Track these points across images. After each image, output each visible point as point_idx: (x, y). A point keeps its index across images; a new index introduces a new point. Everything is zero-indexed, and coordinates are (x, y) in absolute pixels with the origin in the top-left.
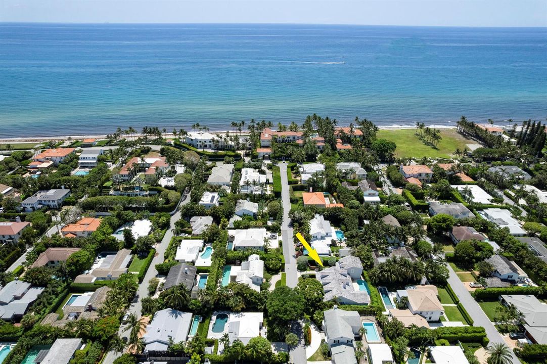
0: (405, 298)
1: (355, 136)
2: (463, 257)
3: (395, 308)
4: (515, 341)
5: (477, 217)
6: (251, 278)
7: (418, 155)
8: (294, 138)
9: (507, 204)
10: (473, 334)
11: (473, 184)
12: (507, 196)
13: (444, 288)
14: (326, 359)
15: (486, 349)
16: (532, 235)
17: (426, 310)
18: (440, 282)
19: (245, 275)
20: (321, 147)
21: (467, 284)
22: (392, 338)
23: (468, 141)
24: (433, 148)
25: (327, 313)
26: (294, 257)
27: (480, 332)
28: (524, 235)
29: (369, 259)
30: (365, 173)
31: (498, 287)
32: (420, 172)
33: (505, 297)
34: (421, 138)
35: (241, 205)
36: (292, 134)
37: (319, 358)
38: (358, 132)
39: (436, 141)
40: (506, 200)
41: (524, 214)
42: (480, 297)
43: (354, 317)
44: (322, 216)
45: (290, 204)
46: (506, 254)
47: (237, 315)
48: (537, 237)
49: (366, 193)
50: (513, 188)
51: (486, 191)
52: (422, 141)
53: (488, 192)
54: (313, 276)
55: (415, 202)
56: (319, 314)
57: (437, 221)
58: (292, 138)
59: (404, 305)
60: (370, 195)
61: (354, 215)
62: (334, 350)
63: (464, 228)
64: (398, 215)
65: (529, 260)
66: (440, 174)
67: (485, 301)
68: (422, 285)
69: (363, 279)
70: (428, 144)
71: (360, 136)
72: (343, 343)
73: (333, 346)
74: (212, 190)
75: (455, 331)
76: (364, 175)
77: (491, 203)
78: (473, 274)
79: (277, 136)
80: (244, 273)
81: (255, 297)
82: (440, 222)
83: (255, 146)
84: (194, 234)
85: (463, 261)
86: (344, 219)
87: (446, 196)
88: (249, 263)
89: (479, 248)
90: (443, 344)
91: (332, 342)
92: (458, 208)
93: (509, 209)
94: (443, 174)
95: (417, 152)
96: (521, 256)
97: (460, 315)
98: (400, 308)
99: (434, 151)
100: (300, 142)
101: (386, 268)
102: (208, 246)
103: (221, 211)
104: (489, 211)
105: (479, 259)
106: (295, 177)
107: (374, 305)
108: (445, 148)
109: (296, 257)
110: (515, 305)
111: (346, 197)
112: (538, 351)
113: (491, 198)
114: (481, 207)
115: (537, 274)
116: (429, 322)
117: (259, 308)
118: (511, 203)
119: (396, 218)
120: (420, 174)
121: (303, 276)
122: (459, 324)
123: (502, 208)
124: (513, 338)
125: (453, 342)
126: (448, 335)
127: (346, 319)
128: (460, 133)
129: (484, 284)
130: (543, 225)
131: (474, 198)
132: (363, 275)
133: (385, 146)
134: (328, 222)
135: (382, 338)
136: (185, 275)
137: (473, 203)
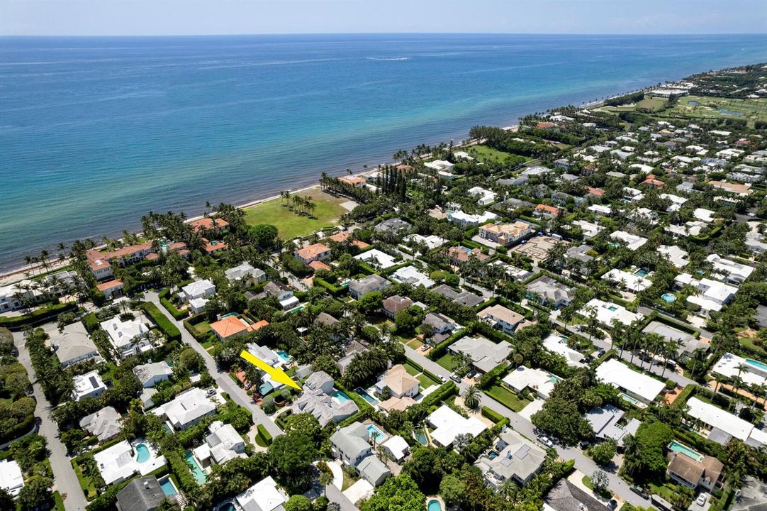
0: (386, 388)
1: (220, 229)
2: (406, 328)
3: (380, 402)
4: (472, 379)
5: (393, 284)
6: (232, 449)
7: (300, 231)
8: (141, 254)
9: (408, 260)
10: (448, 390)
11: (371, 249)
12: (403, 251)
13: (405, 363)
14: (356, 480)
15: (460, 396)
16: (439, 283)
17: (408, 389)
18: (401, 359)
19: (223, 450)
20: (186, 256)
21: (419, 349)
22: (397, 428)
23: (338, 199)
24: (310, 218)
25: (333, 438)
26: (252, 403)
27: (451, 385)
28: (434, 286)
29: (334, 367)
30: (263, 273)
31: (442, 342)
32: (319, 252)
33: (450, 347)
34: (291, 209)
35: (144, 373)
36: (135, 249)
37: (350, 483)
38: (222, 223)
39: (311, 209)
40: (406, 257)
41: (425, 265)
42: (435, 357)
43: (359, 428)
44: (255, 344)
45: (199, 344)
46: (433, 309)
47: (245, 495)
48: (444, 283)
49: (280, 297)
50: (404, 242)
51: (385, 253)
52: (293, 213)
53: (388, 253)
54: (289, 412)
55: (333, 288)
56: (326, 443)
57: (368, 302)
58: (138, 256)
59: (387, 394)
60: (285, 298)
61: (289, 328)
62: (360, 467)
63: (391, 298)
64: (328, 310)
65: (451, 307)
66: (338, 248)
67: (439, 358)
68: (390, 369)
69: (336, 390)
70: (302, 214)
71: (226, 227)
72: (364, 456)
73: (357, 464)
74: (83, 370)
75: (435, 394)
76: (262, 276)
77: (395, 264)
78: (418, 339)
79: (115, 258)
80: (220, 449)
81: (254, 464)
82: (371, 302)
83: (91, 285)
84: (103, 441)
85: (406, 331)
86: (279, 337)
87: (357, 270)
88: (215, 435)
89: (413, 313)
90: (434, 410)
91: (355, 461)
92: (375, 280)
93: (412, 265)
94: (341, 248)
95: (297, 228)
96: (444, 307)
97: (429, 380)
98: (386, 399)
99: (312, 221)
100: (153, 257)
101: (356, 368)
102: (136, 445)
103: (122, 392)
104: (399, 272)
105: (418, 323)
106: (179, 308)
107: (364, 409)
108: (322, 215)
109: (255, 402)
110: (462, 350)
111: (265, 311)
112: (490, 378)
113: (393, 258)
114: (391, 271)
115: (460, 317)
116: (413, 398)
117: (263, 473)
118: (411, 258)
119: (328, 313)
120: (319, 255)
121: (279, 417)
122: (433, 388)
123: (407, 266)
124: (470, 378)
125: (439, 404)
126: (433, 401)
127: (354, 433)
128: (327, 191)
129: (432, 343)
130: (442, 271)
131: (381, 264)
132: (335, 386)
133: (266, 233)
134: (265, 347)
135: (388, 434)
136: (148, 492)
137: (383, 270)
